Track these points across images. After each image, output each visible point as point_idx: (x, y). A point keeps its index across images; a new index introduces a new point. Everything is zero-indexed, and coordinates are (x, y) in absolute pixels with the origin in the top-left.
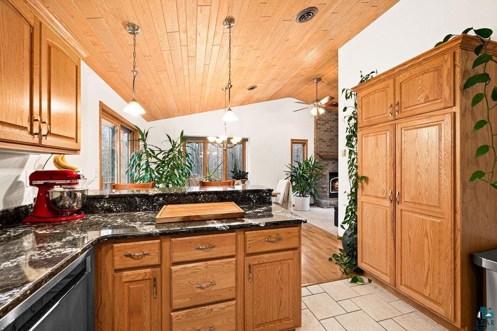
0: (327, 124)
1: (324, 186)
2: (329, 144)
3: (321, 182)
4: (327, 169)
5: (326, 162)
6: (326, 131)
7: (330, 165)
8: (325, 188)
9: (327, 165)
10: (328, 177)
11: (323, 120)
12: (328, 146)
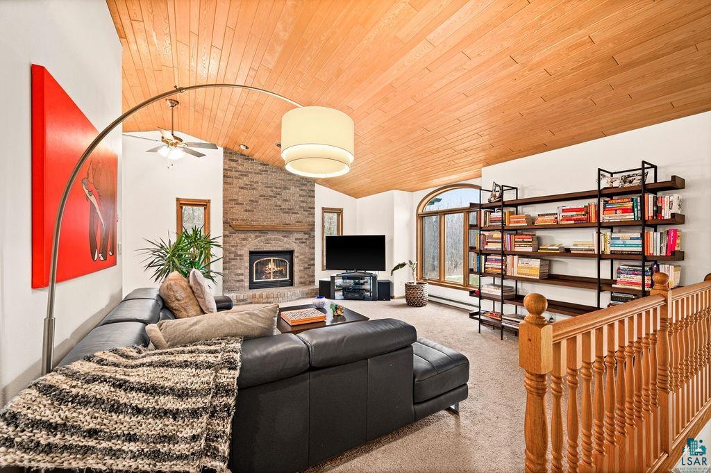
0: (245, 178)
1: (240, 271)
2: (249, 208)
3: (233, 265)
4: (245, 246)
5: (243, 236)
6: (242, 188)
7: (250, 239)
8: (242, 274)
9: (244, 240)
10: (247, 258)
11: (236, 171)
12: (246, 211)
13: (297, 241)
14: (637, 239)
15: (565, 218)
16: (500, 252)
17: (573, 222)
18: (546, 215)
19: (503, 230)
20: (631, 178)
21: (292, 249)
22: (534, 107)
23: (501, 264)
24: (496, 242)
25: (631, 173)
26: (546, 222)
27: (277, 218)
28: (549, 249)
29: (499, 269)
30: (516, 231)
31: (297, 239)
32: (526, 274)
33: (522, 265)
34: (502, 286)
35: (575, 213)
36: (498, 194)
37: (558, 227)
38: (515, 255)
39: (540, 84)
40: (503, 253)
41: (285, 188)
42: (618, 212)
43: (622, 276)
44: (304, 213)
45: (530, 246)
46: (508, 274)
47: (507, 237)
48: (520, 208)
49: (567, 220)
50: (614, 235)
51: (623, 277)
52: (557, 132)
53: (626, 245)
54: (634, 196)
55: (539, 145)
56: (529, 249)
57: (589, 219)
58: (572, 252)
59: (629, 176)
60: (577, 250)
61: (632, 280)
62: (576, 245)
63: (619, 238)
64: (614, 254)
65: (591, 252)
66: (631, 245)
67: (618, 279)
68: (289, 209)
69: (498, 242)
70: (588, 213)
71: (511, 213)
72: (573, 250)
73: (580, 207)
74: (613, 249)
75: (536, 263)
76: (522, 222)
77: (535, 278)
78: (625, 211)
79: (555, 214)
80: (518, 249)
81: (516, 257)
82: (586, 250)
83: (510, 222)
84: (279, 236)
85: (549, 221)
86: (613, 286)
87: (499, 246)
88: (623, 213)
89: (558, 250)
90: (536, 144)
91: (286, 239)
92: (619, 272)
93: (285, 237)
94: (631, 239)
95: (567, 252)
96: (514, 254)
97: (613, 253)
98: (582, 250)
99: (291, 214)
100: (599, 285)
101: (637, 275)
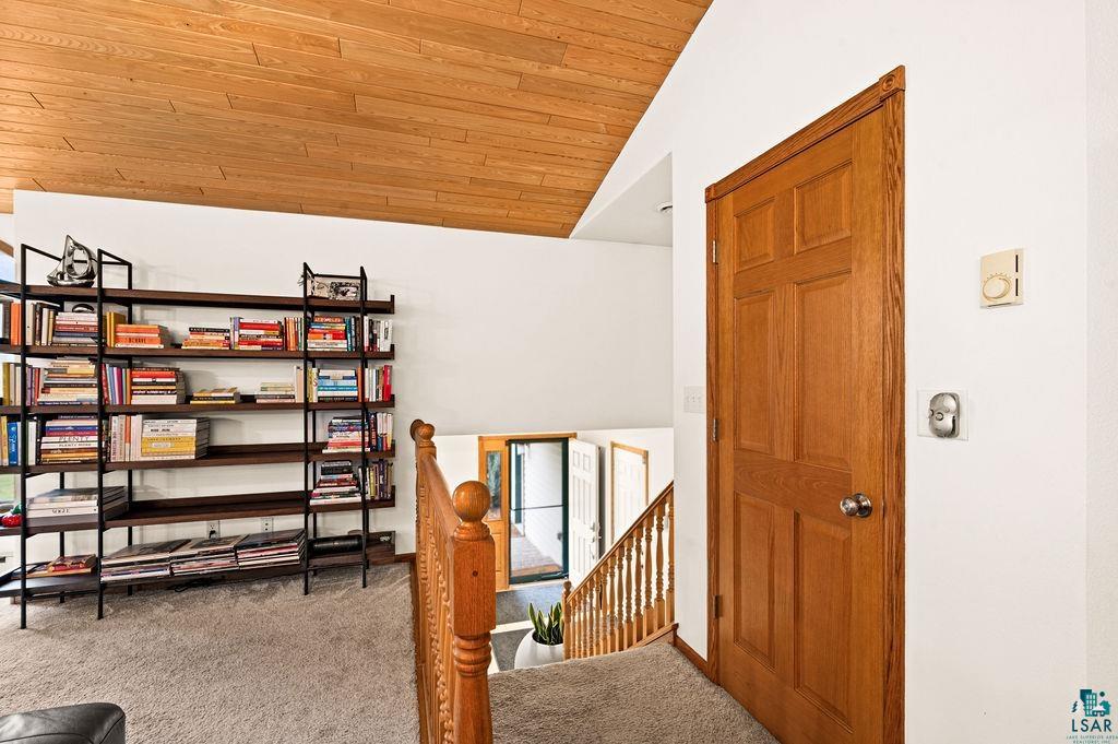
14: (351, 378)
15: (243, 340)
16: (96, 410)
17: (259, 348)
18: (208, 330)
19: (100, 357)
20: (343, 289)
22: (207, 106)
23: (96, 438)
24: (85, 386)
25: (344, 281)
26: (207, 344)
28: (214, 398)
29: (92, 450)
30: (128, 360)
32: (158, 454)
33: (154, 435)
34: (101, 489)
35: (262, 332)
36: (81, 270)
37: (229, 355)
38: (135, 414)
39: (236, 67)
40: (103, 412)
42: (328, 336)
43: (334, 435)
45: (172, 392)
46: (116, 458)
47: (111, 373)
48: (136, 309)
49: (249, 344)
50: (322, 373)
51: (337, 437)
52: (232, 175)
53: (337, 388)
54: (347, 316)
55: (188, 187)
56: (172, 400)
57: (285, 344)
58: (258, 401)
59: (341, 285)
60: (266, 397)
61: (349, 440)
62: (263, 389)
63: (328, 378)
64: (323, 401)
65: (289, 401)
66: (345, 388)
67: (330, 440)
69: (90, 386)
70: (283, 333)
71: (119, 319)
72: (259, 397)
73: (271, 322)
74: (321, 394)
75: (188, 427)
76: (151, 341)
77: (187, 457)
78: (336, 336)
79: (224, 331)
80: (138, 400)
81: (137, 420)
82: (282, 397)
83: (117, 339)
85: (214, 342)
86: (324, 451)
87: (91, 395)
88: (334, 339)
89: (232, 398)
90: (184, 183)
92: (332, 429)
94: (344, 378)
95: (247, 402)
96: (131, 411)
97: (321, 400)
98: (275, 397)
100: (306, 452)
101: (353, 431)
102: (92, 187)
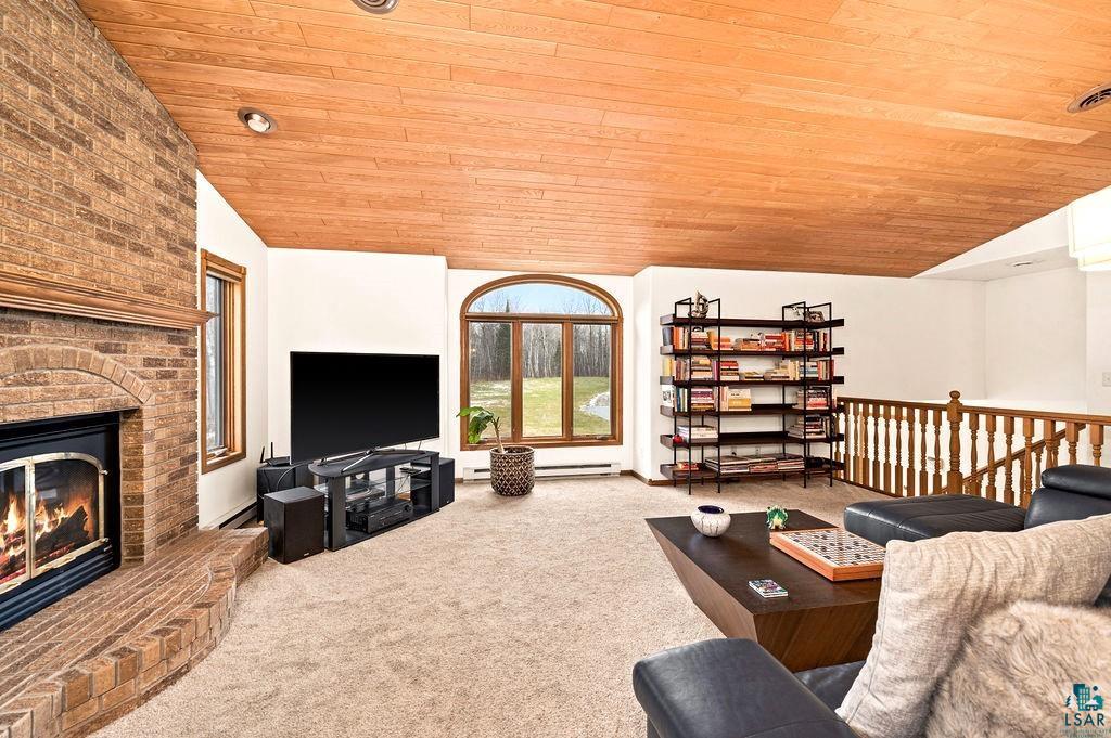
13: (152, 371)
15: (768, 345)
17: (774, 350)
18: (751, 340)
20: (813, 315)
21: (132, 404)
24: (703, 371)
26: (748, 347)
27: (73, 255)
28: (754, 378)
29: (707, 404)
31: (148, 362)
32: (737, 408)
33: (734, 397)
35: (775, 341)
36: (701, 309)
37: (759, 354)
41: (106, 126)
44: (170, 256)
45: (737, 374)
48: (722, 329)
49: (770, 348)
56: (737, 378)
57: (785, 348)
58: (774, 379)
59: (811, 313)
60: (777, 377)
61: (817, 402)
65: (787, 380)
68: (123, 227)
75: (745, 394)
76: (726, 346)
77: (747, 410)
78: (808, 342)
79: (758, 340)
80: (724, 379)
81: (726, 388)
83: (714, 345)
84: (81, 344)
85: (754, 347)
87: (707, 375)
89: (762, 377)
91: (109, 357)
93: (105, 349)
96: (723, 384)
99: (127, 253)
102: (680, 263)
